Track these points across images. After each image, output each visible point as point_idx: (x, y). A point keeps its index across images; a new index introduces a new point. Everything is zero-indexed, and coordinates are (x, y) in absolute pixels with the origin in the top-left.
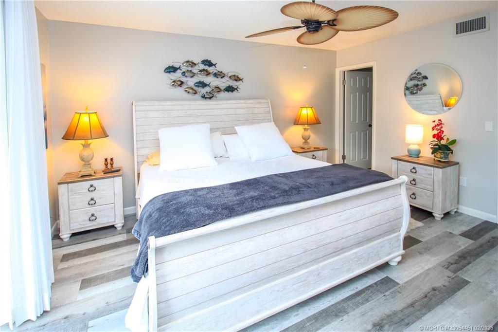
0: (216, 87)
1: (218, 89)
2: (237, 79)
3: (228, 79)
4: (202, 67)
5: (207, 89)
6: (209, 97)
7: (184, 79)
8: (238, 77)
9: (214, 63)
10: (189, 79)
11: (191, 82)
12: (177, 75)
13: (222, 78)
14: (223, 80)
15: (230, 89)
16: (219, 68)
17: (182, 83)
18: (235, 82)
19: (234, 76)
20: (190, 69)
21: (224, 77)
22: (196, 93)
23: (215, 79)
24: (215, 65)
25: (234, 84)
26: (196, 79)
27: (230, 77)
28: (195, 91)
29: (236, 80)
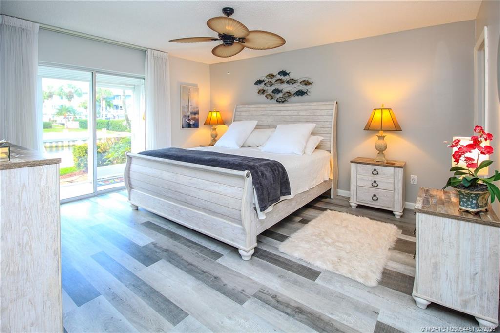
0: (287, 93)
1: (289, 94)
2: (307, 83)
3: (299, 84)
4: (279, 77)
5: (280, 95)
6: (282, 101)
7: (265, 88)
8: (308, 82)
9: (288, 72)
10: (269, 88)
11: (270, 90)
12: (261, 87)
13: (293, 84)
14: (295, 85)
15: (300, 93)
16: (292, 76)
17: (264, 91)
18: (305, 86)
19: (304, 81)
20: (270, 80)
21: (294, 83)
22: (272, 98)
23: (288, 85)
24: (288, 74)
25: (303, 88)
26: (273, 88)
27: (300, 83)
28: (272, 96)
29: (306, 85)
